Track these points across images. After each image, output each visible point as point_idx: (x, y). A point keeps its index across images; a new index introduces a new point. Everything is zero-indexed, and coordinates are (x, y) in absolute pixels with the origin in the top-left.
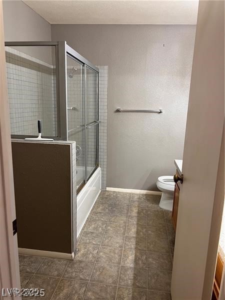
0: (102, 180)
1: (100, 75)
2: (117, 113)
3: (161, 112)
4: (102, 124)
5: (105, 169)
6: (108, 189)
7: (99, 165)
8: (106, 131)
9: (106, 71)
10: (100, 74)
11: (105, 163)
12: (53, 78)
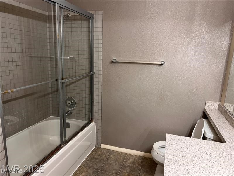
0: (97, 136)
1: (94, 22)
2: (113, 64)
3: (161, 65)
4: (97, 76)
5: (100, 125)
6: (103, 146)
7: (94, 120)
8: (100, 84)
9: (101, 17)
10: (94, 20)
11: (100, 118)
12: (48, 26)
